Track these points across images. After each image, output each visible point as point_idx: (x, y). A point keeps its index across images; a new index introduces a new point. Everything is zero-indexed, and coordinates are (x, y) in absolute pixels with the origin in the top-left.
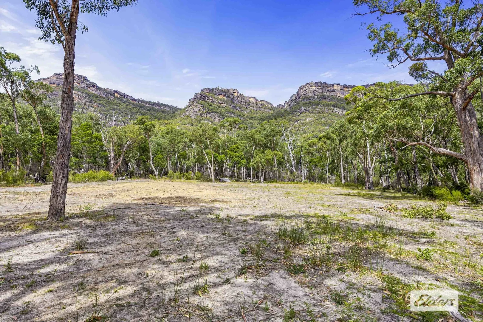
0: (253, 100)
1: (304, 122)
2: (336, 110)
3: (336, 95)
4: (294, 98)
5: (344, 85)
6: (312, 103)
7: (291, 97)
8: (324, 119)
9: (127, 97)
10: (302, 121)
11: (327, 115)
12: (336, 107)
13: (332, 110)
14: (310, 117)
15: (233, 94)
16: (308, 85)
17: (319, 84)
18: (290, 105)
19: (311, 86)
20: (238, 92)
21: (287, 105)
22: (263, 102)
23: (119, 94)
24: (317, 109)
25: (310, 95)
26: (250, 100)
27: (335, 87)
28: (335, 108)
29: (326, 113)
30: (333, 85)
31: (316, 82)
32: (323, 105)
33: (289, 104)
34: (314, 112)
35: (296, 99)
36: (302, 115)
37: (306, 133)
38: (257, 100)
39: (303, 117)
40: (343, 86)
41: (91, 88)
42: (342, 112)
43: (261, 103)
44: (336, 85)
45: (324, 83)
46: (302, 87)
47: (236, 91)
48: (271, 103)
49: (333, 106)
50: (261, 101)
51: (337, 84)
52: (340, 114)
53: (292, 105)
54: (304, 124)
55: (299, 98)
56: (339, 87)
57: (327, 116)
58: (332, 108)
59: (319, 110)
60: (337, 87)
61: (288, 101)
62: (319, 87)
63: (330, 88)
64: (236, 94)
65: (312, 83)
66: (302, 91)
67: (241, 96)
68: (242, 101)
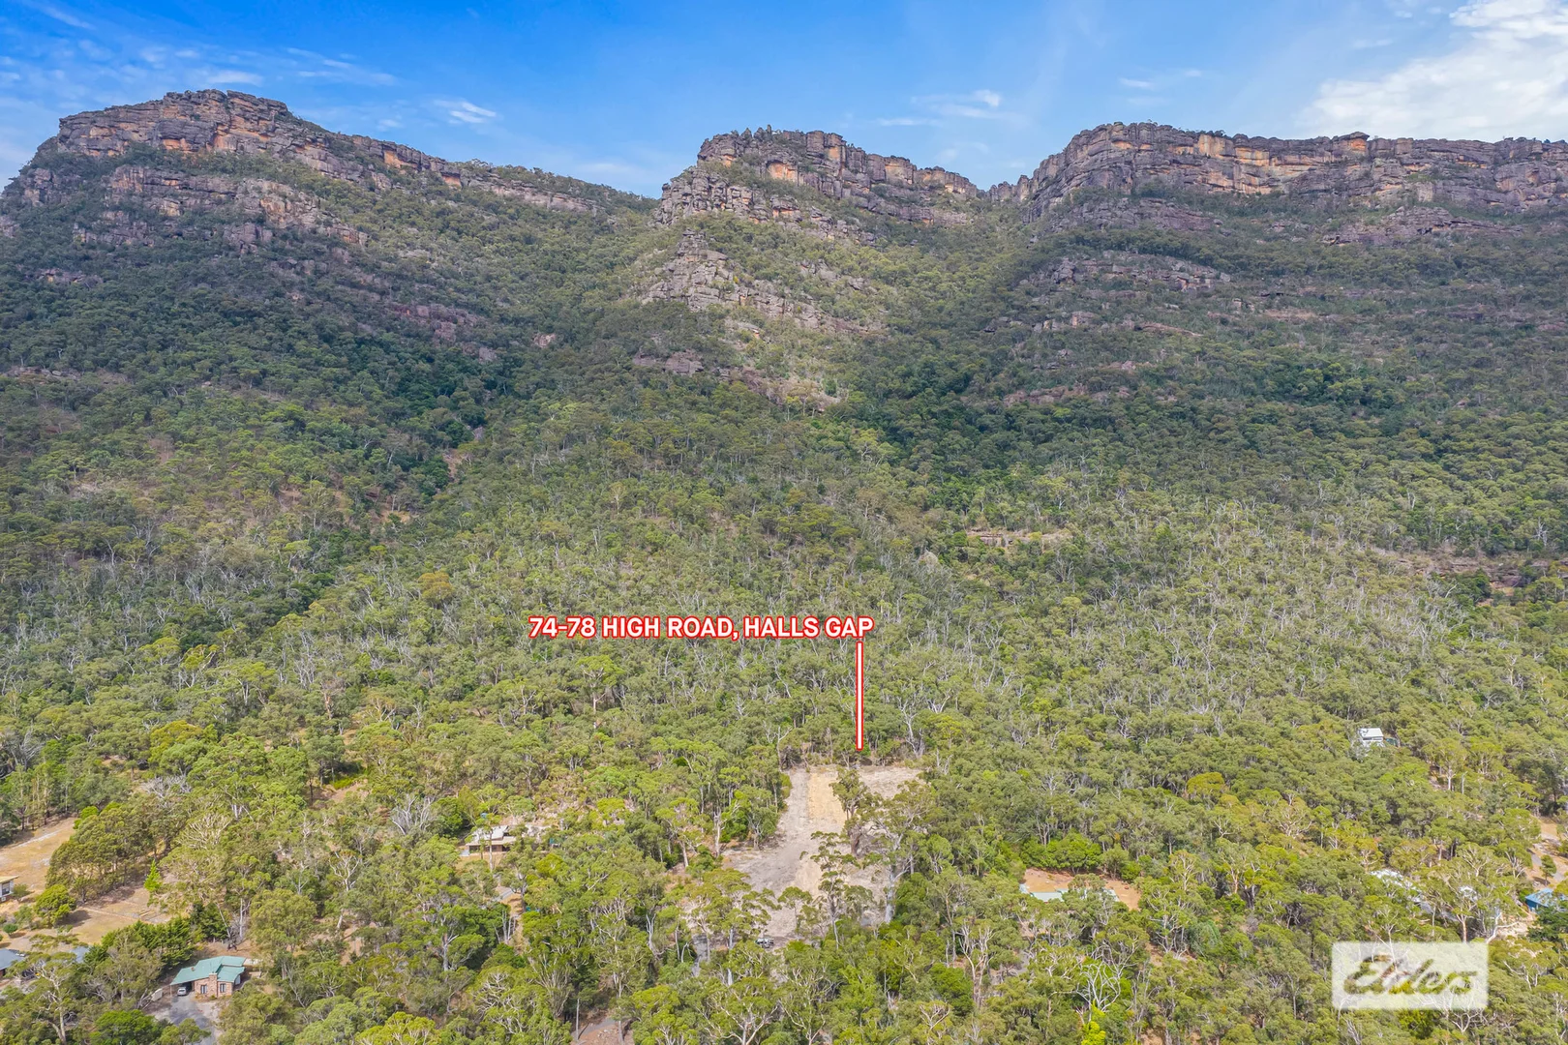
0: (900, 170)
1: (1063, 327)
2: (1181, 270)
3: (1205, 181)
4: (1052, 171)
5: (1239, 136)
6: (1100, 240)
7: (1045, 165)
9: (428, 167)
10: (1055, 323)
11: (1144, 295)
12: (1184, 258)
13: (1165, 273)
14: (1084, 306)
15: (821, 156)
16: (1103, 134)
17: (1144, 132)
18: (1037, 194)
19: (1116, 141)
20: (842, 144)
21: (1026, 192)
22: (938, 176)
23: (401, 157)
24: (1115, 267)
26: (889, 169)
27: (1204, 146)
28: (1180, 264)
29: (1143, 284)
30: (1195, 137)
31: (1133, 125)
32: (1139, 248)
33: (1034, 189)
35: (1057, 180)
36: (1058, 294)
38: (914, 169)
39: (1060, 305)
40: (1234, 140)
41: (309, 149)
42: (1202, 278)
43: (927, 178)
44: (1206, 139)
45: (1162, 127)
46: (1083, 140)
47: (834, 141)
50: (930, 170)
51: (1211, 134)
52: (1193, 287)
55: (1069, 181)
56: (1219, 147)
59: (1123, 269)
60: (1211, 145)
61: (1030, 176)
62: (1144, 147)
63: (1181, 150)
64: (834, 154)
65: (1119, 127)
66: (1080, 155)
67: (854, 159)
68: (857, 181)
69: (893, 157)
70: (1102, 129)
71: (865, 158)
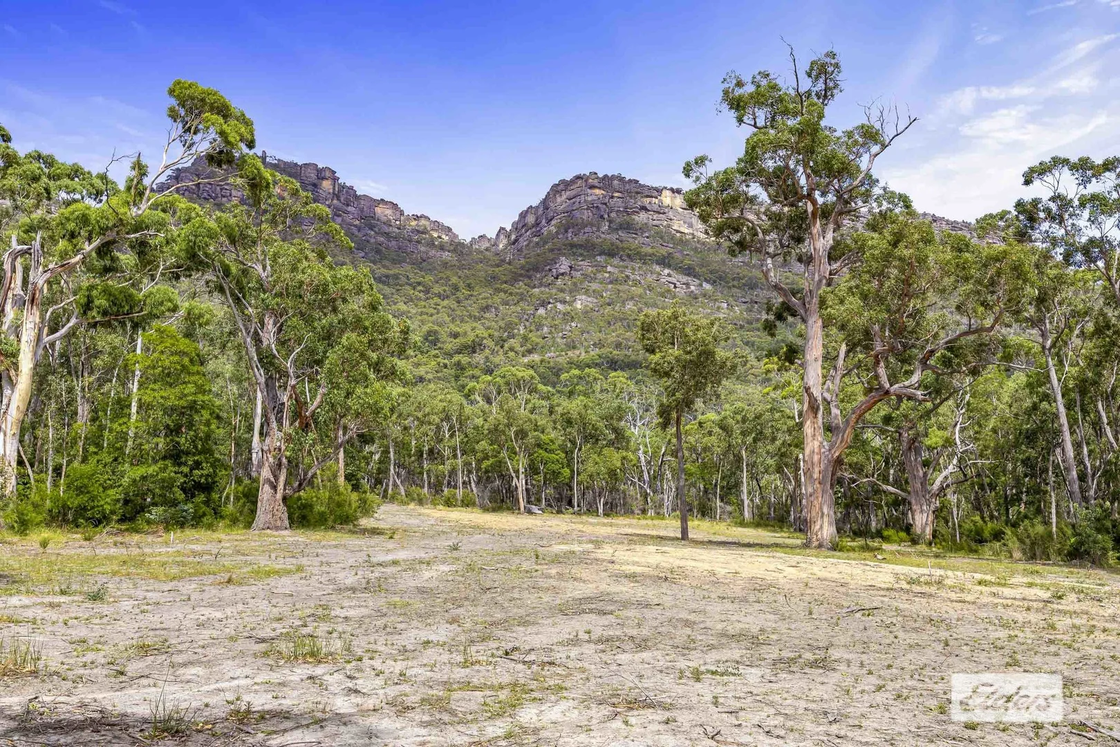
0: (389, 212)
1: (569, 308)
2: (669, 275)
3: (669, 226)
4: (531, 219)
6: (593, 246)
7: (523, 215)
8: (630, 305)
10: (560, 306)
11: (640, 291)
12: (669, 266)
13: (655, 276)
14: (587, 292)
15: (315, 185)
16: (580, 182)
17: (616, 182)
18: (516, 241)
19: (592, 187)
20: (335, 179)
21: (505, 241)
22: (423, 222)
24: (609, 268)
25: (586, 215)
26: (377, 210)
27: (667, 198)
28: (667, 271)
29: (636, 283)
30: (659, 191)
31: (606, 176)
32: (629, 256)
33: (513, 237)
34: (599, 276)
35: (537, 224)
36: (559, 282)
37: (574, 348)
38: (402, 213)
39: (562, 291)
42: (687, 285)
43: (414, 223)
44: (667, 193)
45: (630, 181)
46: (562, 187)
47: (328, 174)
48: (450, 229)
49: (658, 263)
50: (417, 218)
51: (672, 190)
52: (681, 291)
53: (523, 243)
54: (568, 317)
55: (549, 221)
56: (678, 201)
57: (640, 296)
58: (658, 268)
59: (616, 271)
60: (673, 198)
61: (509, 228)
62: (616, 194)
63: (648, 200)
64: (326, 185)
65: (593, 176)
66: (559, 200)
67: (346, 195)
68: (348, 213)
69: (382, 200)
70: (578, 177)
71: (357, 198)
